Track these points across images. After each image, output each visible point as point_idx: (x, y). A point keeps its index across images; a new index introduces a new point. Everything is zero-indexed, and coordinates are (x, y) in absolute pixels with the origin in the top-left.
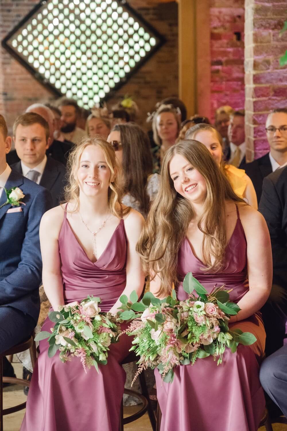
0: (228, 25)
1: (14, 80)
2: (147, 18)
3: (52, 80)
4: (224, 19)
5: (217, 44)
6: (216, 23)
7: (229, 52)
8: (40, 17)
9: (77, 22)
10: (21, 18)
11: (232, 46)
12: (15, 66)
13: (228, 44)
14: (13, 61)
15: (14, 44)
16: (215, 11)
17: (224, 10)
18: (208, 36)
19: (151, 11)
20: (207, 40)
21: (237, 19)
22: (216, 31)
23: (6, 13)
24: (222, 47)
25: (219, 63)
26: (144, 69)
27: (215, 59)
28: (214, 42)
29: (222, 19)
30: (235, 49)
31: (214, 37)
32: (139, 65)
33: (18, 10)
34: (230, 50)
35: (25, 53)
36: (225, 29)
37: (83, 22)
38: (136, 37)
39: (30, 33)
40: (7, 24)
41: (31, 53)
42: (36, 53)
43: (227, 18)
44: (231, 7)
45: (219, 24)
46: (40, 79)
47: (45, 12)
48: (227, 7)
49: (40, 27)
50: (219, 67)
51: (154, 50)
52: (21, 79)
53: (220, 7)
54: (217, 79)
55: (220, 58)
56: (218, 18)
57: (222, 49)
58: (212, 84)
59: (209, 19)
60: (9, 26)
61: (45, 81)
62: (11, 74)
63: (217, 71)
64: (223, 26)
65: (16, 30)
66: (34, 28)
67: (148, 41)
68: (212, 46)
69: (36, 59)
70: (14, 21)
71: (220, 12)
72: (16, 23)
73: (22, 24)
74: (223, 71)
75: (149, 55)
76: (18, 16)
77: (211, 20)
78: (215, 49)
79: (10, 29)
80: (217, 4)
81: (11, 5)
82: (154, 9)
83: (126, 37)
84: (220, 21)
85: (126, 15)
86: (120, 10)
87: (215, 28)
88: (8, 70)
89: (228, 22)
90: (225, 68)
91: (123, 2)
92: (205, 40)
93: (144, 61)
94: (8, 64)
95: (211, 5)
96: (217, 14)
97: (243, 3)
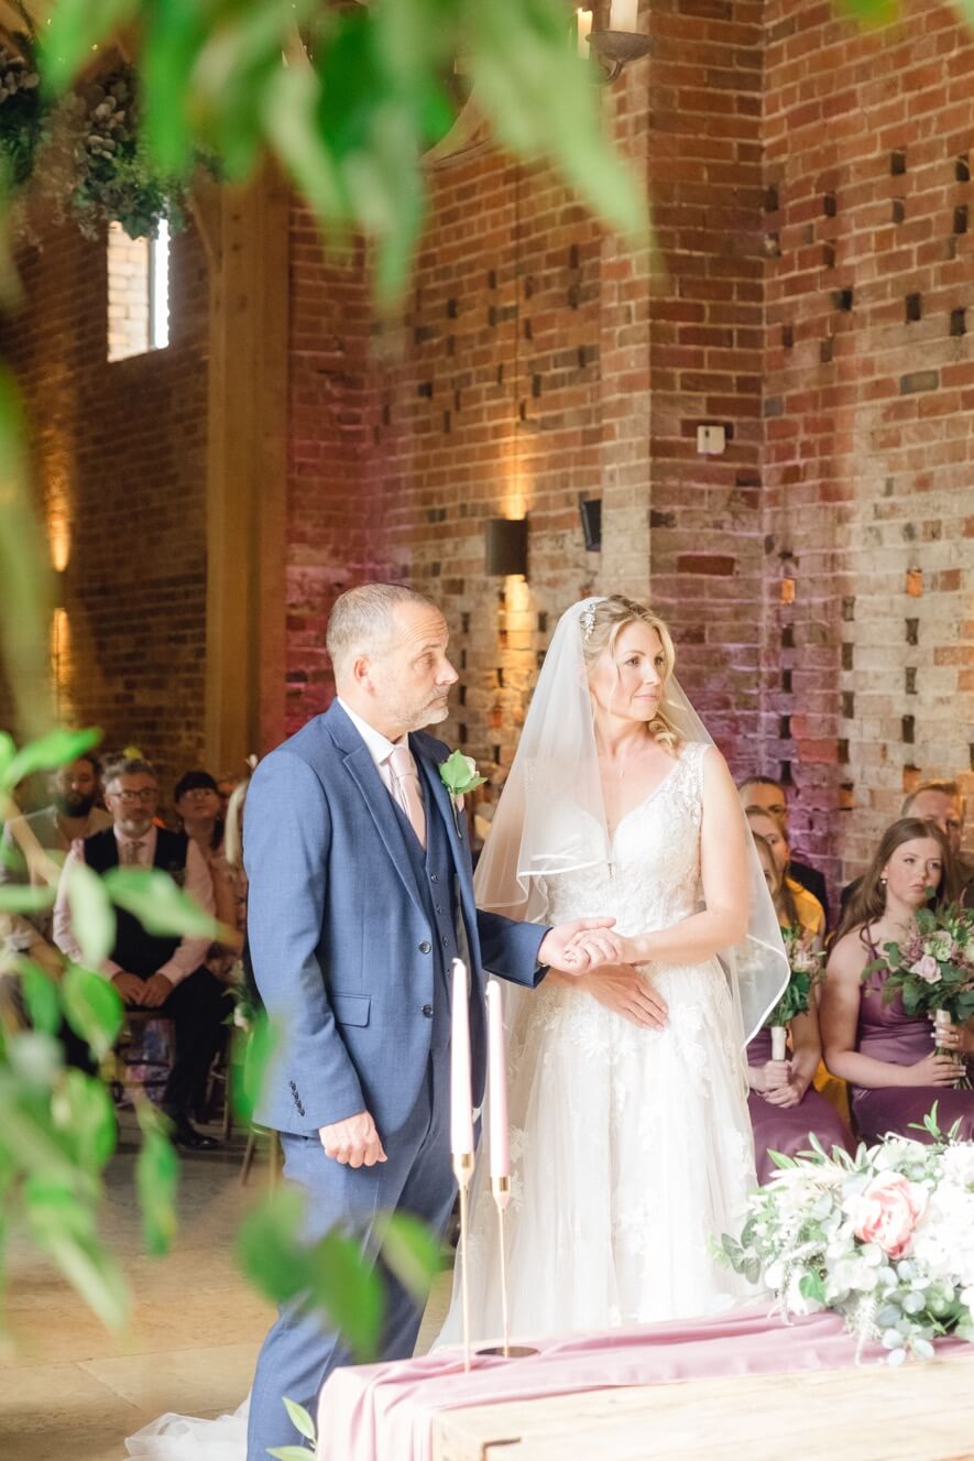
4: (310, 587)
5: (297, 639)
6: (295, 597)
16: (294, 571)
17: (311, 571)
18: (283, 623)
20: (280, 629)
22: (295, 612)
25: (299, 676)
27: (292, 670)
28: (291, 634)
29: (306, 588)
36: (313, 608)
43: (317, 587)
44: (324, 565)
45: (302, 599)
48: (316, 564)
50: (301, 686)
53: (302, 564)
54: (297, 709)
55: (302, 667)
56: (301, 586)
57: (307, 649)
58: (287, 719)
59: (283, 587)
63: (298, 693)
64: (308, 602)
68: (288, 642)
71: (304, 575)
74: (309, 694)
77: (286, 590)
78: (293, 648)
80: (297, 559)
84: (303, 593)
87: (293, 606)
89: (318, 594)
90: (312, 688)
92: (275, 630)
95: (287, 560)
96: (299, 578)
97: (346, 560)
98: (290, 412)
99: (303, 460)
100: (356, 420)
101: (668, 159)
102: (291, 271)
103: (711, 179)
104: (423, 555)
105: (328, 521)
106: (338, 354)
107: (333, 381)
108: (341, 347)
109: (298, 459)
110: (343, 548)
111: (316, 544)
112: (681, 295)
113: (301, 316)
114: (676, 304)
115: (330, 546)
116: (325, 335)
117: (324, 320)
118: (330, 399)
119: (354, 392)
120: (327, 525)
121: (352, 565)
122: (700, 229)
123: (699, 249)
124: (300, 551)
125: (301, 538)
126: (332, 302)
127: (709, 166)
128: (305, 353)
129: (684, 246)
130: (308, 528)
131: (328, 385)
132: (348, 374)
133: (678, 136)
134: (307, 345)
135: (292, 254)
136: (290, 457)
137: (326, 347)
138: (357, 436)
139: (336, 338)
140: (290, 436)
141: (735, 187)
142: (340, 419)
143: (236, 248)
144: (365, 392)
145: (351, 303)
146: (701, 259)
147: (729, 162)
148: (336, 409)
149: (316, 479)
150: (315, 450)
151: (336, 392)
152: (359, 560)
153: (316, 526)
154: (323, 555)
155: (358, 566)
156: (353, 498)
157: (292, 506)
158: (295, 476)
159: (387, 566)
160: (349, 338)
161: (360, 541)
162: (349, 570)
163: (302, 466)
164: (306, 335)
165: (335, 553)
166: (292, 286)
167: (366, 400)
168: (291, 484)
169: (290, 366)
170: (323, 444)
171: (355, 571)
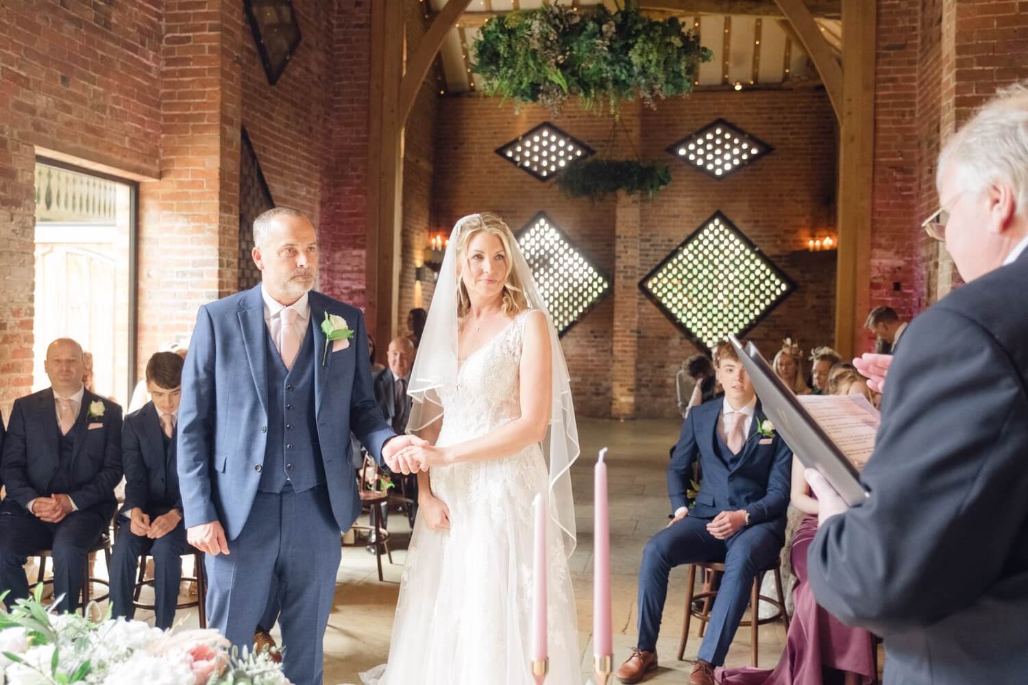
0: (887, 276)
1: (648, 319)
2: (779, 265)
3: (684, 320)
4: (884, 270)
5: (876, 293)
6: (875, 273)
7: (888, 301)
8: (675, 261)
9: (711, 267)
10: (658, 263)
11: (891, 296)
12: (650, 307)
13: (887, 293)
14: (648, 301)
15: (650, 285)
16: (875, 262)
17: (884, 261)
18: (868, 285)
19: (783, 259)
20: (866, 289)
21: (898, 270)
22: (875, 281)
23: (644, 257)
24: (881, 296)
26: (774, 313)
28: (873, 291)
29: (882, 271)
30: (895, 298)
31: (874, 286)
32: (769, 309)
33: (655, 255)
34: (890, 299)
35: (660, 295)
36: (885, 279)
37: (716, 267)
38: (767, 283)
39: (665, 276)
40: (645, 267)
41: (665, 295)
42: (670, 295)
43: (887, 269)
44: (891, 258)
45: (879, 275)
46: (672, 317)
47: (680, 257)
48: (887, 258)
49: (675, 271)
51: (785, 295)
52: (654, 319)
53: (879, 258)
56: (878, 268)
57: (881, 298)
59: (869, 268)
60: (646, 270)
61: (678, 321)
62: (645, 314)
64: (883, 277)
65: (653, 274)
66: (669, 271)
67: (779, 287)
68: (871, 295)
69: (670, 300)
70: (651, 265)
71: (880, 264)
72: (653, 267)
73: (658, 268)
75: (780, 299)
76: (656, 260)
77: (871, 270)
78: (874, 298)
79: (647, 273)
80: (877, 256)
81: (649, 250)
82: (786, 256)
83: (757, 282)
84: (880, 272)
85: (758, 262)
86: (753, 256)
87: (874, 278)
88: (643, 310)
89: (888, 272)
91: (757, 249)
92: (864, 289)
93: (774, 305)
94: (643, 304)
95: (871, 257)
96: (877, 265)
97: (903, 256)
98: (873, 187)
99: (881, 210)
100: (910, 189)
101: (969, 18)
102: (875, 122)
103: (998, 25)
104: (928, 251)
105: (893, 239)
106: (901, 159)
107: (897, 171)
108: (901, 156)
109: (878, 210)
110: (901, 250)
111: (887, 249)
112: (976, 92)
113: (880, 142)
114: (972, 97)
115: (894, 250)
116: (893, 150)
117: (893, 143)
118: (896, 180)
119: (908, 176)
120: (893, 240)
121: (907, 258)
122: (991, 54)
123: (988, 65)
124: (878, 252)
125: (880, 246)
126: (896, 134)
127: (998, 18)
128: (884, 160)
129: (979, 64)
130: (883, 241)
131: (894, 174)
132: (905, 167)
133: (977, 4)
134: (884, 155)
135: (875, 114)
136: (873, 209)
137: (894, 155)
138: (910, 196)
139: (899, 151)
140: (873, 198)
141: (1016, 28)
142: (901, 189)
143: (849, 114)
144: (914, 176)
145: (908, 134)
146: (992, 70)
147: (1013, 14)
148: (899, 185)
149: (887, 219)
150: (888, 204)
151: (899, 176)
152: (910, 256)
153: (887, 240)
154: (891, 253)
155: (909, 259)
156: (908, 226)
157: (874, 231)
158: (876, 217)
159: (919, 258)
160: (906, 151)
161: (911, 247)
162: (905, 261)
163: (880, 213)
164: (884, 151)
165: (897, 253)
166: (876, 129)
167: (914, 179)
168: (873, 222)
169: (874, 166)
170: (892, 202)
171: (908, 261)
